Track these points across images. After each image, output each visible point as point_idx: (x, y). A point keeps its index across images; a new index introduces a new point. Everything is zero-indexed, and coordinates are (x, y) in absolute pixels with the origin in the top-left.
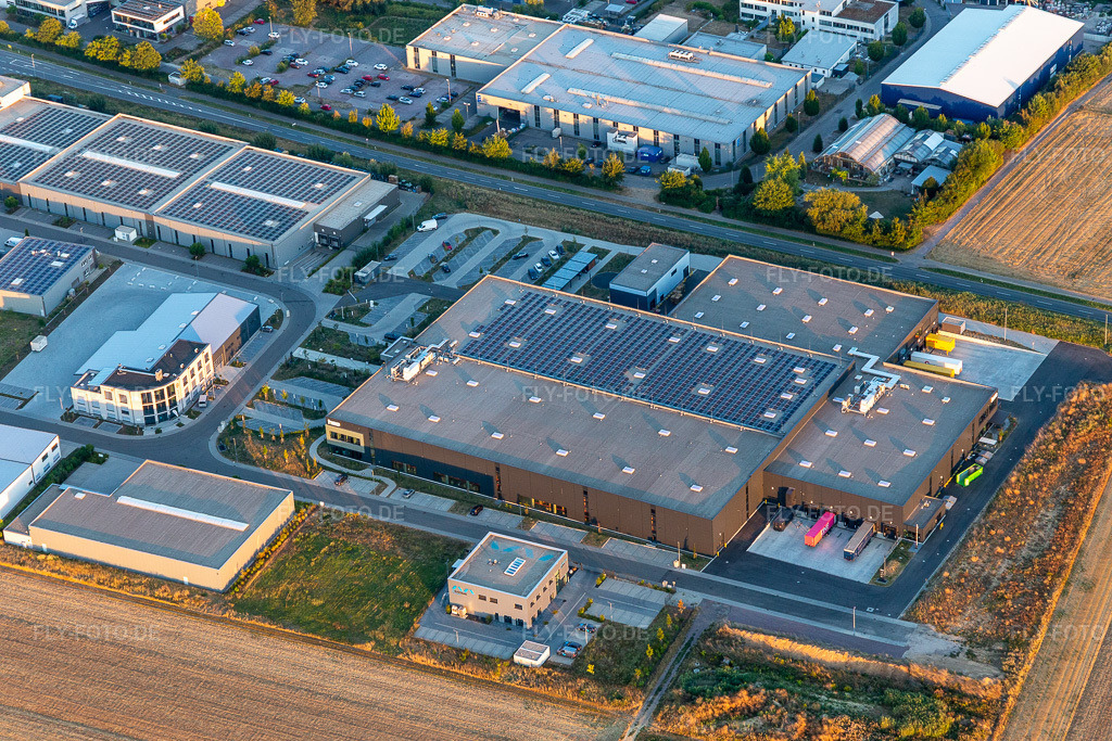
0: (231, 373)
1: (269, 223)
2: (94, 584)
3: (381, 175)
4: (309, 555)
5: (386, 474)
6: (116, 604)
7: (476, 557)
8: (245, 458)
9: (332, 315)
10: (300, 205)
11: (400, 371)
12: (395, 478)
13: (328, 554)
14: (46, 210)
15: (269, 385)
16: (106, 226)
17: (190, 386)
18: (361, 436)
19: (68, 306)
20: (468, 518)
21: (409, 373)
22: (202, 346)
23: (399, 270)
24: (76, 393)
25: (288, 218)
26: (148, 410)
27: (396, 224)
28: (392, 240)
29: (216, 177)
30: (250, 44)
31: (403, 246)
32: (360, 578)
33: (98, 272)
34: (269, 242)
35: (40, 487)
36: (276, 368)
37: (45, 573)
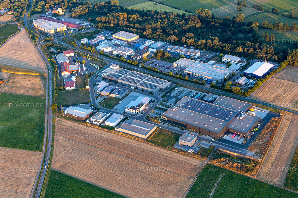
0: (147, 108)
1: (153, 87)
2: (127, 137)
3: (170, 81)
4: (159, 135)
5: (170, 124)
6: (131, 140)
7: (183, 136)
8: (149, 120)
9: (162, 101)
10: (158, 85)
11: (172, 109)
12: (171, 124)
13: (161, 135)
14: (121, 84)
15: (153, 110)
16: (130, 86)
17: (142, 110)
18: (166, 118)
19: (124, 97)
20: (182, 131)
21: (174, 110)
22: (143, 104)
23: (172, 95)
24: (125, 109)
25: (156, 87)
26: (136, 113)
27: (172, 88)
28: (171, 91)
29: (146, 80)
30: (151, 62)
31: (173, 91)
32: (166, 138)
33: (129, 93)
34: (153, 90)
35: (120, 123)
36: (154, 108)
37: (121, 135)
